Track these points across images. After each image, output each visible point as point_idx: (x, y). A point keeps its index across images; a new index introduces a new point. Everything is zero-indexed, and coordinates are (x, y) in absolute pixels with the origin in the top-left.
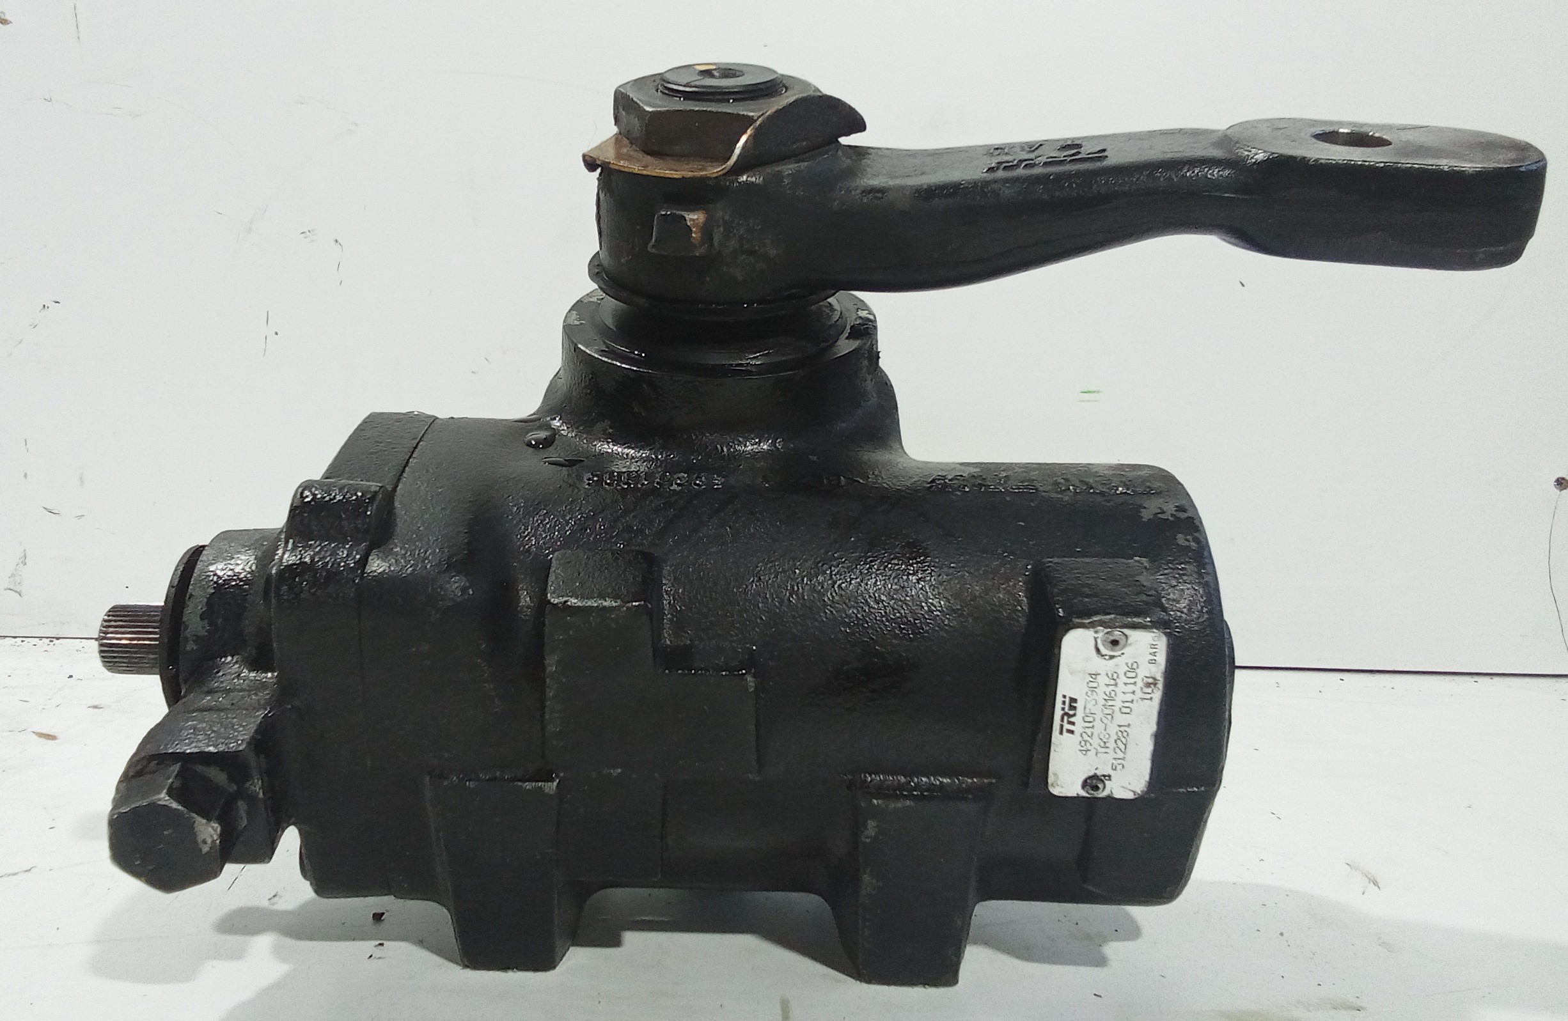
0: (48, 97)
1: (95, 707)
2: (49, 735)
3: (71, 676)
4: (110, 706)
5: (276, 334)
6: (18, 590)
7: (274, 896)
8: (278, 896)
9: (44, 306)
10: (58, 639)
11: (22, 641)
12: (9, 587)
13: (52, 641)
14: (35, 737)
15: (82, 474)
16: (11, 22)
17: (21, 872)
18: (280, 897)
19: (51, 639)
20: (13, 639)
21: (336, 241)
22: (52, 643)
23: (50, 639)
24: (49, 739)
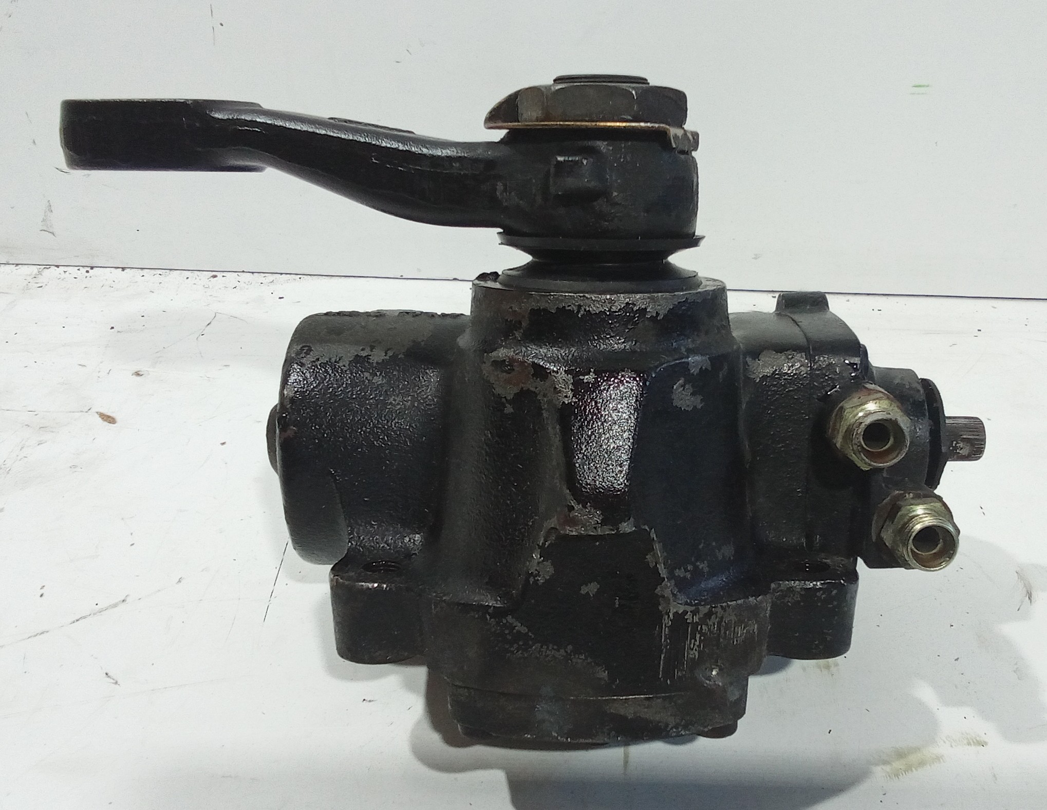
12: (44, 229)
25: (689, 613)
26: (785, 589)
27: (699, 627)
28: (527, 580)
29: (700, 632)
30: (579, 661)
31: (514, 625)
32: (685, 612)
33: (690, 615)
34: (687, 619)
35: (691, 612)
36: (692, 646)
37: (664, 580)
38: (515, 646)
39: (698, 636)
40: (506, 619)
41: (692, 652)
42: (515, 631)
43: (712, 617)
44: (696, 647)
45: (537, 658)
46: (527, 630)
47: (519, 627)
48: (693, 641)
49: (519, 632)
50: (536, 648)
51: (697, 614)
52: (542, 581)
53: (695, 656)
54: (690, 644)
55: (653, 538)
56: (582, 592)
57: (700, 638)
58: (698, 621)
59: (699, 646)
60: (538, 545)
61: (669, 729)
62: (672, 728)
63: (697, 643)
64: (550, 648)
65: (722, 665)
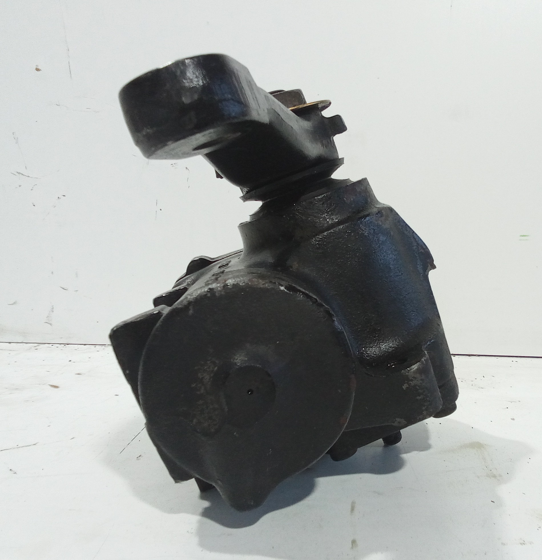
0: (58, 104)
1: (79, 374)
2: (56, 386)
3: (70, 361)
4: (85, 374)
5: (161, 210)
7: (140, 456)
8: (141, 456)
9: (58, 198)
10: (68, 344)
11: (52, 345)
12: (47, 322)
13: (65, 345)
14: (49, 387)
15: (77, 272)
16: (41, 70)
17: (32, 445)
18: (142, 457)
20: (48, 345)
21: (187, 168)
22: (65, 346)
23: (64, 345)
24: (56, 388)
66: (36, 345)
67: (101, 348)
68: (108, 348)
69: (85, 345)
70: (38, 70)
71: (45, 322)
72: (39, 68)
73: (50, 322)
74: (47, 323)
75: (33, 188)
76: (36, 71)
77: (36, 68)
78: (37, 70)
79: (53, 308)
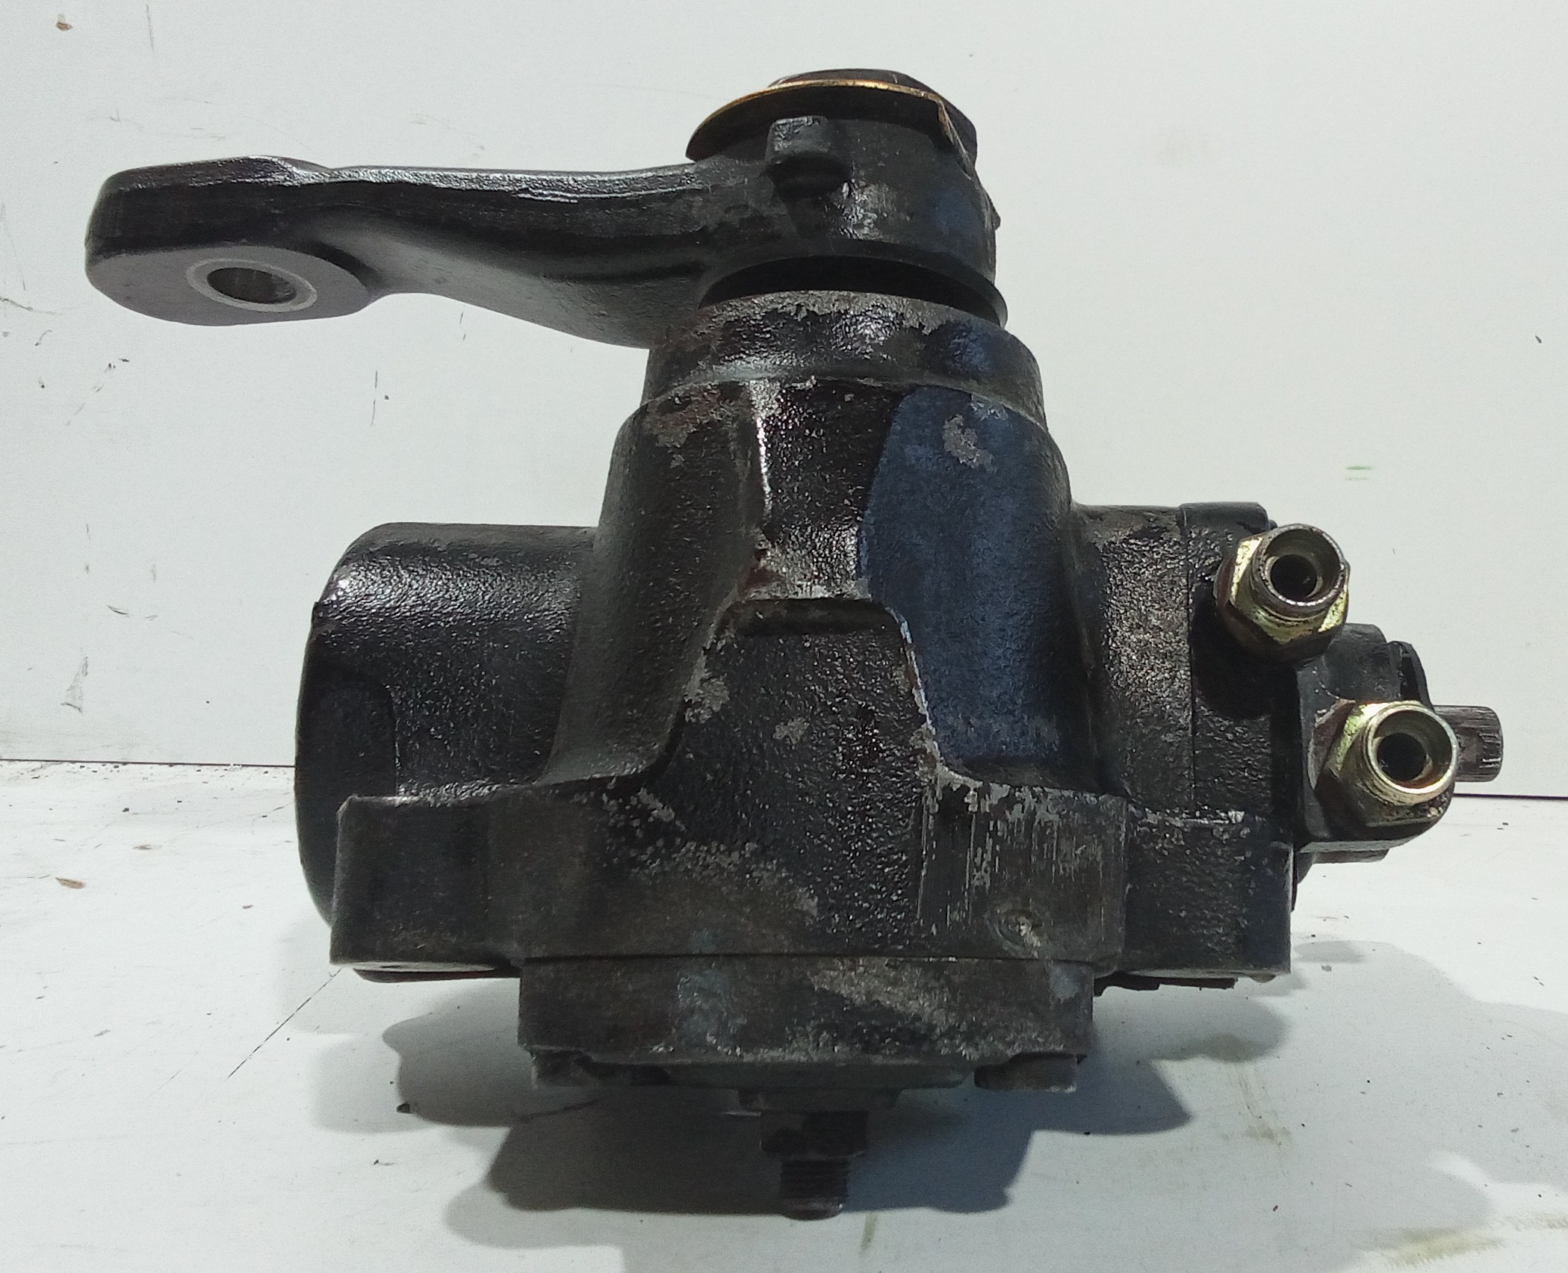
0: (114, 116)
1: (143, 848)
2: (75, 883)
3: (127, 810)
4: (160, 847)
5: (387, 398)
6: (78, 706)
9: (110, 365)
10: (125, 764)
11: (82, 767)
12: (68, 702)
13: (118, 767)
14: (58, 884)
15: (154, 566)
16: (71, 27)
19: (116, 764)
20: (71, 764)
22: (117, 769)
24: (73, 887)
25: (971, 792)
26: (1156, 822)
27: (992, 823)
28: (681, 716)
29: (994, 834)
30: (766, 875)
31: (649, 807)
32: (965, 790)
33: (974, 795)
34: (968, 804)
35: (975, 790)
36: (978, 860)
37: (925, 720)
38: (650, 850)
39: (990, 842)
40: (638, 797)
41: (978, 875)
42: (651, 819)
43: (1015, 807)
44: (984, 864)
45: (687, 870)
46: (673, 816)
47: (662, 812)
48: (980, 850)
49: (658, 820)
50: (689, 850)
51: (987, 796)
52: (706, 716)
53: (985, 883)
54: (975, 856)
55: (906, 638)
56: (777, 736)
57: (994, 847)
58: (988, 811)
59: (992, 864)
60: (704, 648)
61: (935, 1037)
62: (942, 1035)
63: (988, 857)
64: (714, 851)
65: (1036, 912)
66: (38, 765)
67: (213, 773)
68: (235, 773)
69: (171, 765)
70: (62, 26)
71: (63, 702)
72: (67, 21)
73: (77, 703)
74: (68, 704)
75: (41, 339)
76: (58, 30)
77: (59, 23)
78: (60, 28)
79: (86, 665)
